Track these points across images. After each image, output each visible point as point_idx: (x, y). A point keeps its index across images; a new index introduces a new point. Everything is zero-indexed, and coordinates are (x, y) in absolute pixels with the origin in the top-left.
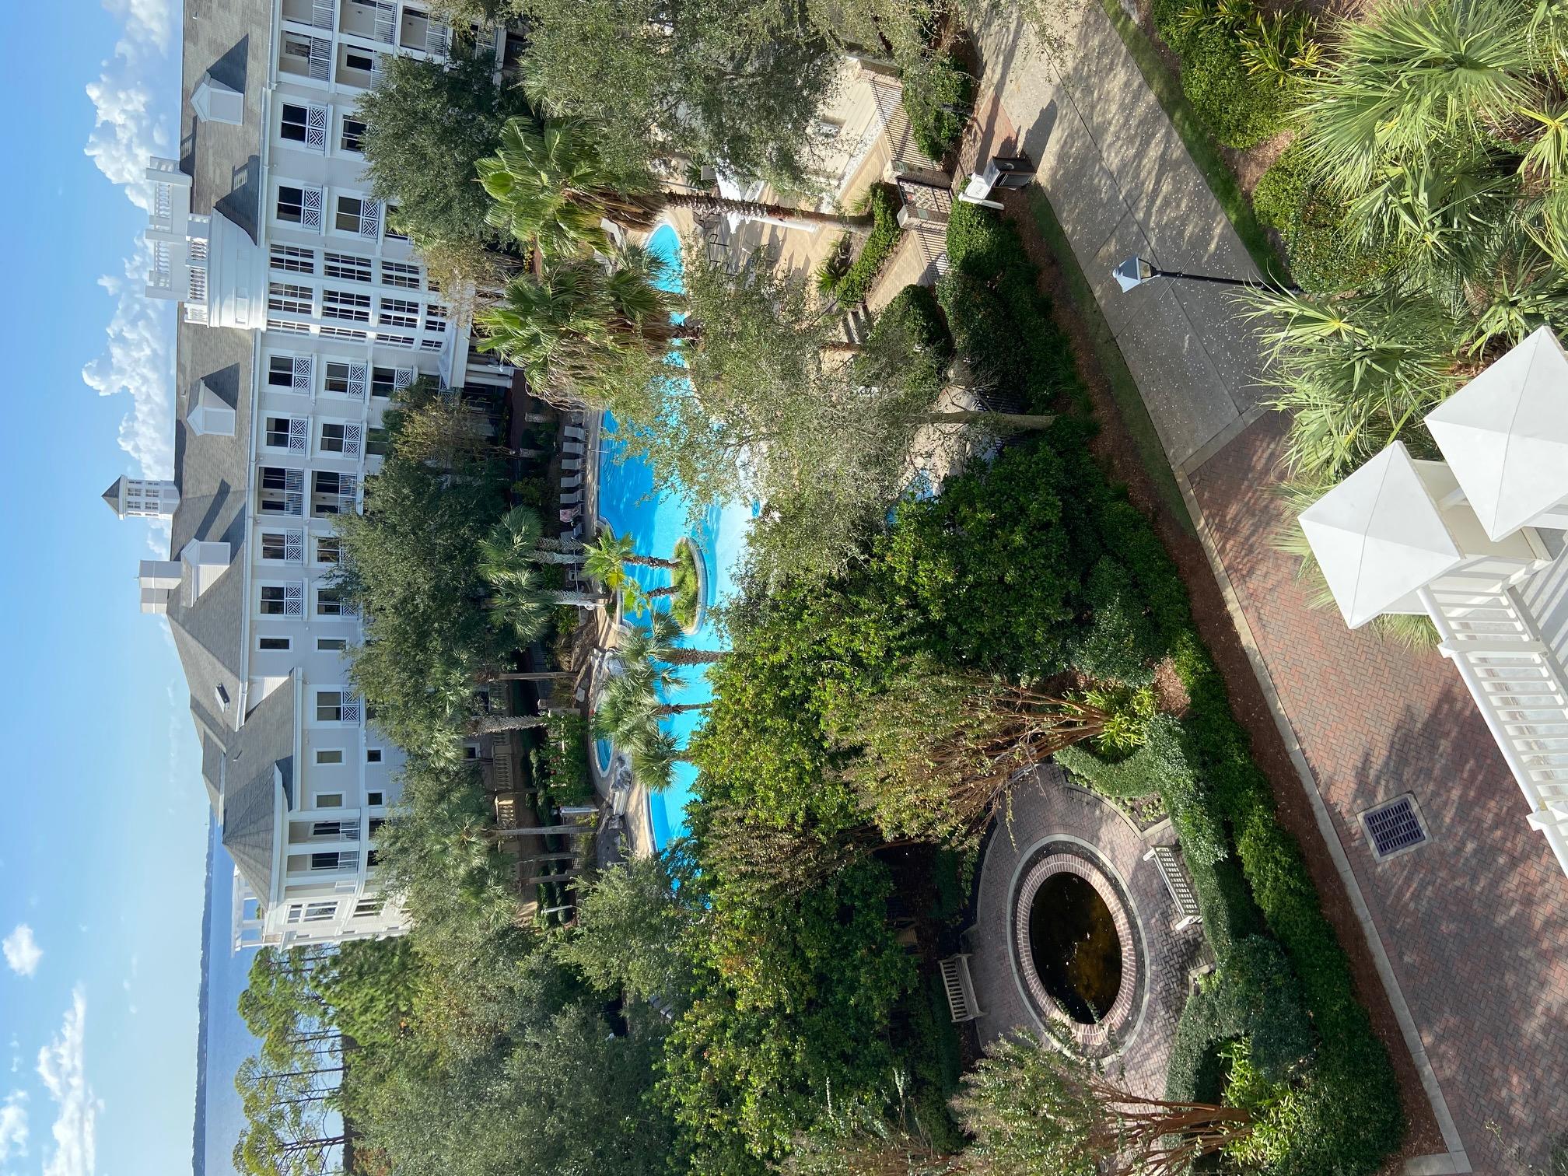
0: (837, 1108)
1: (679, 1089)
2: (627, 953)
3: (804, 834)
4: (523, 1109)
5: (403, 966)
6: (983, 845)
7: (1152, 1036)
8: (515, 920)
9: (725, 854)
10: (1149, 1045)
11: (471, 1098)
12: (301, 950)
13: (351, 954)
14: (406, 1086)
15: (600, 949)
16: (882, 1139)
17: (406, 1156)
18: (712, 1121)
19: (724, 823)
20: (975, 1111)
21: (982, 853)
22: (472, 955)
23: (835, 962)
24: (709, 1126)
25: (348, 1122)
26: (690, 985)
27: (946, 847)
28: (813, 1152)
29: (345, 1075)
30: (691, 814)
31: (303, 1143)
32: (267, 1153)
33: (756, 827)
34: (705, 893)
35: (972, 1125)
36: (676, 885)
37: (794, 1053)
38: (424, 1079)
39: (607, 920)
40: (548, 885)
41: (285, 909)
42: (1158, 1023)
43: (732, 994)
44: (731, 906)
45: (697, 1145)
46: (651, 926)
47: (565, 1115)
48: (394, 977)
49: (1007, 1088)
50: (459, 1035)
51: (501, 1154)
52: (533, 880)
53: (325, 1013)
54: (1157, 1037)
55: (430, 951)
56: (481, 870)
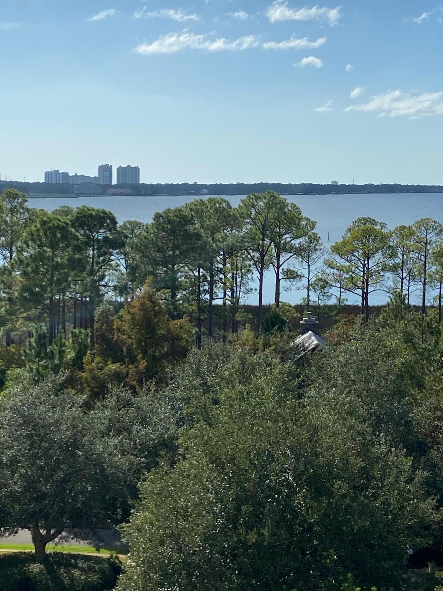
4: (359, 462)
11: (378, 417)
14: (398, 361)
17: (341, 359)
25: (378, 310)
29: (418, 308)
31: (368, 273)
32: (364, 245)
38: (402, 376)
47: (347, 500)
51: (326, 440)
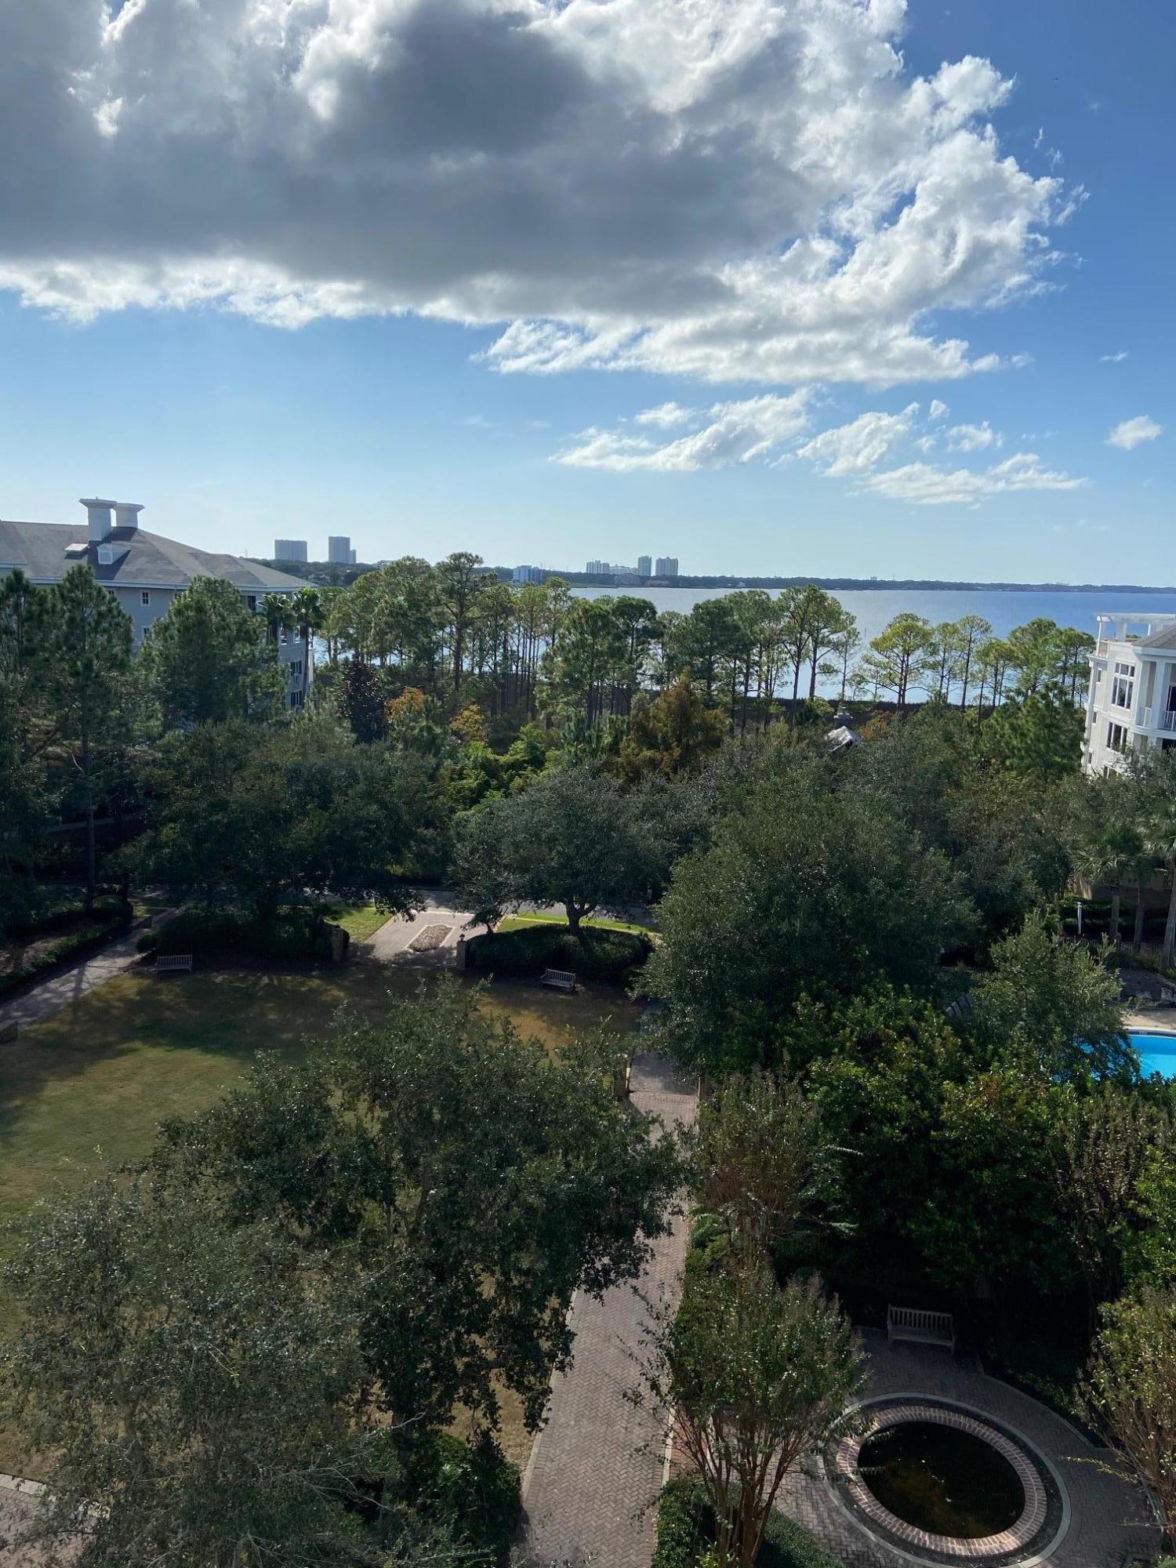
0: (833, 1155)
1: (882, 1006)
2: (1024, 982)
3: (1123, 1209)
4: (896, 860)
5: (1050, 765)
6: (1075, 1420)
7: (833, 1522)
8: (1076, 876)
9: (1113, 1112)
10: (825, 1515)
12: (1085, 673)
13: (1072, 718)
14: (937, 759)
15: (1033, 957)
16: (799, 1190)
17: (877, 755)
18: (848, 1030)
19: (1151, 1120)
20: (805, 1297)
21: (1064, 1413)
22: (1048, 830)
23: (972, 1198)
24: (844, 1026)
25: (916, 707)
26: (977, 1039)
27: (1080, 1375)
28: (801, 1120)
29: (957, 707)
30: (1167, 1085)
31: (907, 670)
32: (905, 641)
33: (1140, 1153)
34: (1072, 1079)
35: (793, 1290)
36: (1087, 1049)
37: (892, 1127)
38: (939, 775)
39: (1061, 968)
40: (1108, 913)
41: (1132, 660)
42: (845, 1536)
43: (961, 1080)
44: (1053, 1103)
45: (830, 1011)
46: (1046, 1012)
47: (882, 897)
48: (1041, 756)
49: (819, 1341)
50: (972, 810)
51: (862, 836)
52: (1117, 899)
53: (1019, 692)
54: (831, 1528)
55: (1060, 791)
56: (1139, 848)
